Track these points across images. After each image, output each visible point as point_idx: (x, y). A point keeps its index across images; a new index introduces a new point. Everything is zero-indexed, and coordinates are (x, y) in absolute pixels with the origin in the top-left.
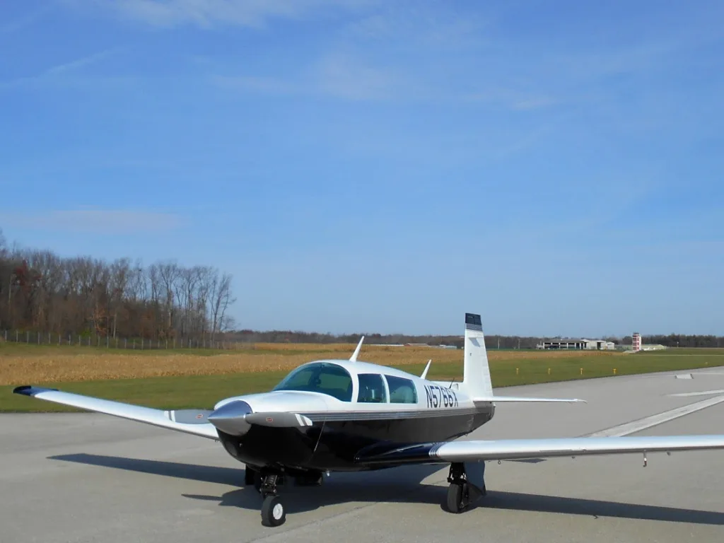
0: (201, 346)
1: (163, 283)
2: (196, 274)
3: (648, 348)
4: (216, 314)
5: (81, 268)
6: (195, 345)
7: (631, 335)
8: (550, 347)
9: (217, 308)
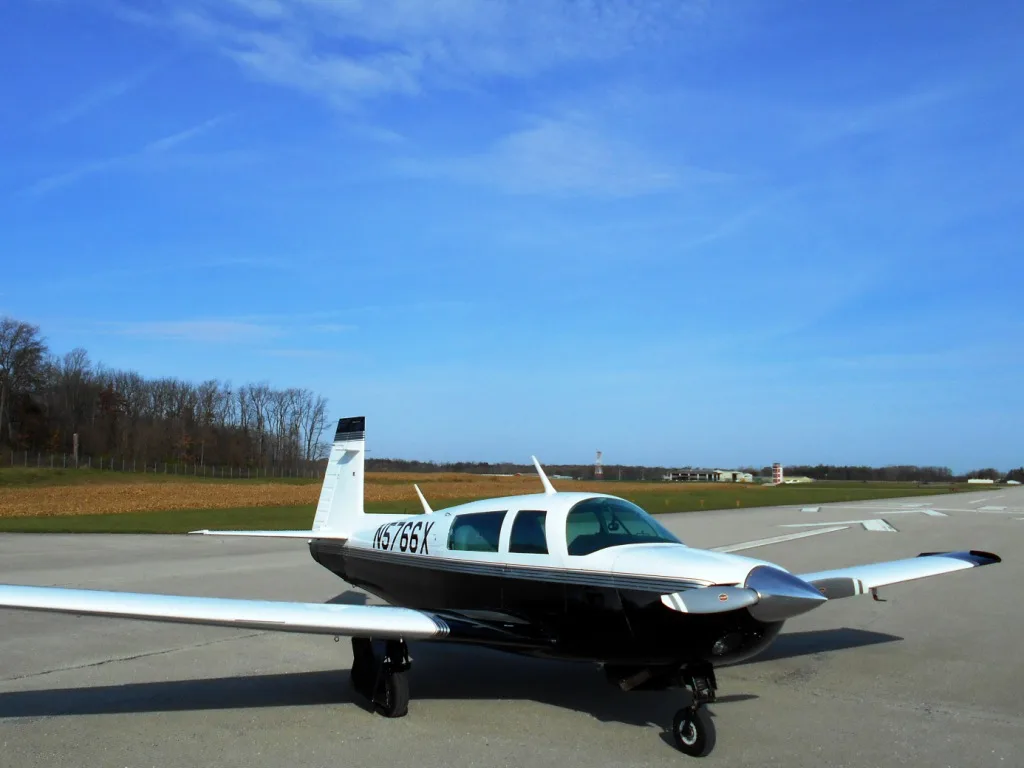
0: (294, 475)
1: (253, 407)
2: (289, 396)
3: (791, 481)
4: (309, 441)
5: (168, 391)
6: (287, 474)
7: (771, 466)
8: (679, 478)
9: (311, 434)
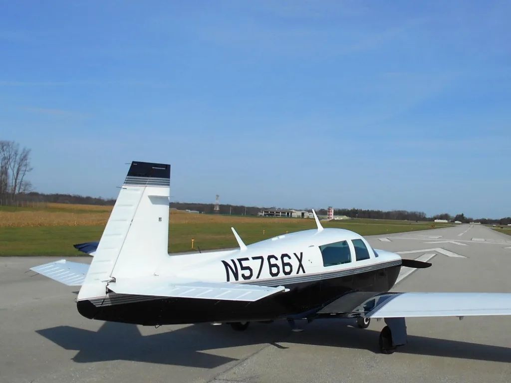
3: (337, 218)
4: (16, 180)
7: (326, 209)
8: (268, 215)
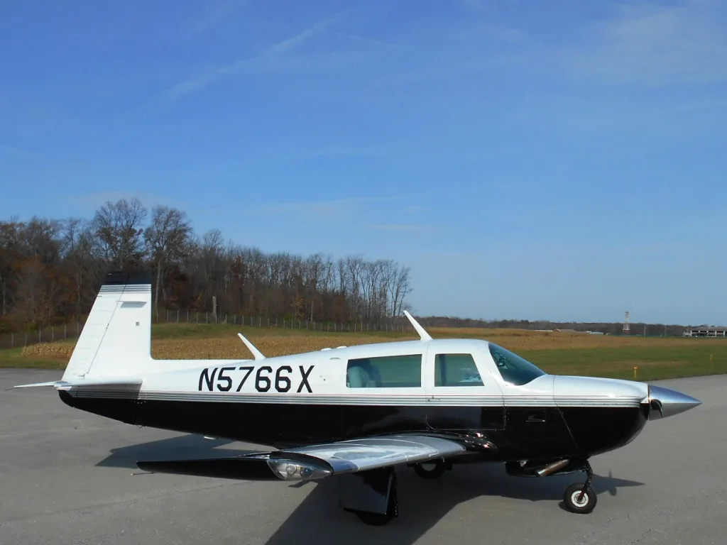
1: (349, 275)
2: (379, 267)
5: (282, 262)
6: (379, 329)
8: (697, 335)
9: (397, 296)
